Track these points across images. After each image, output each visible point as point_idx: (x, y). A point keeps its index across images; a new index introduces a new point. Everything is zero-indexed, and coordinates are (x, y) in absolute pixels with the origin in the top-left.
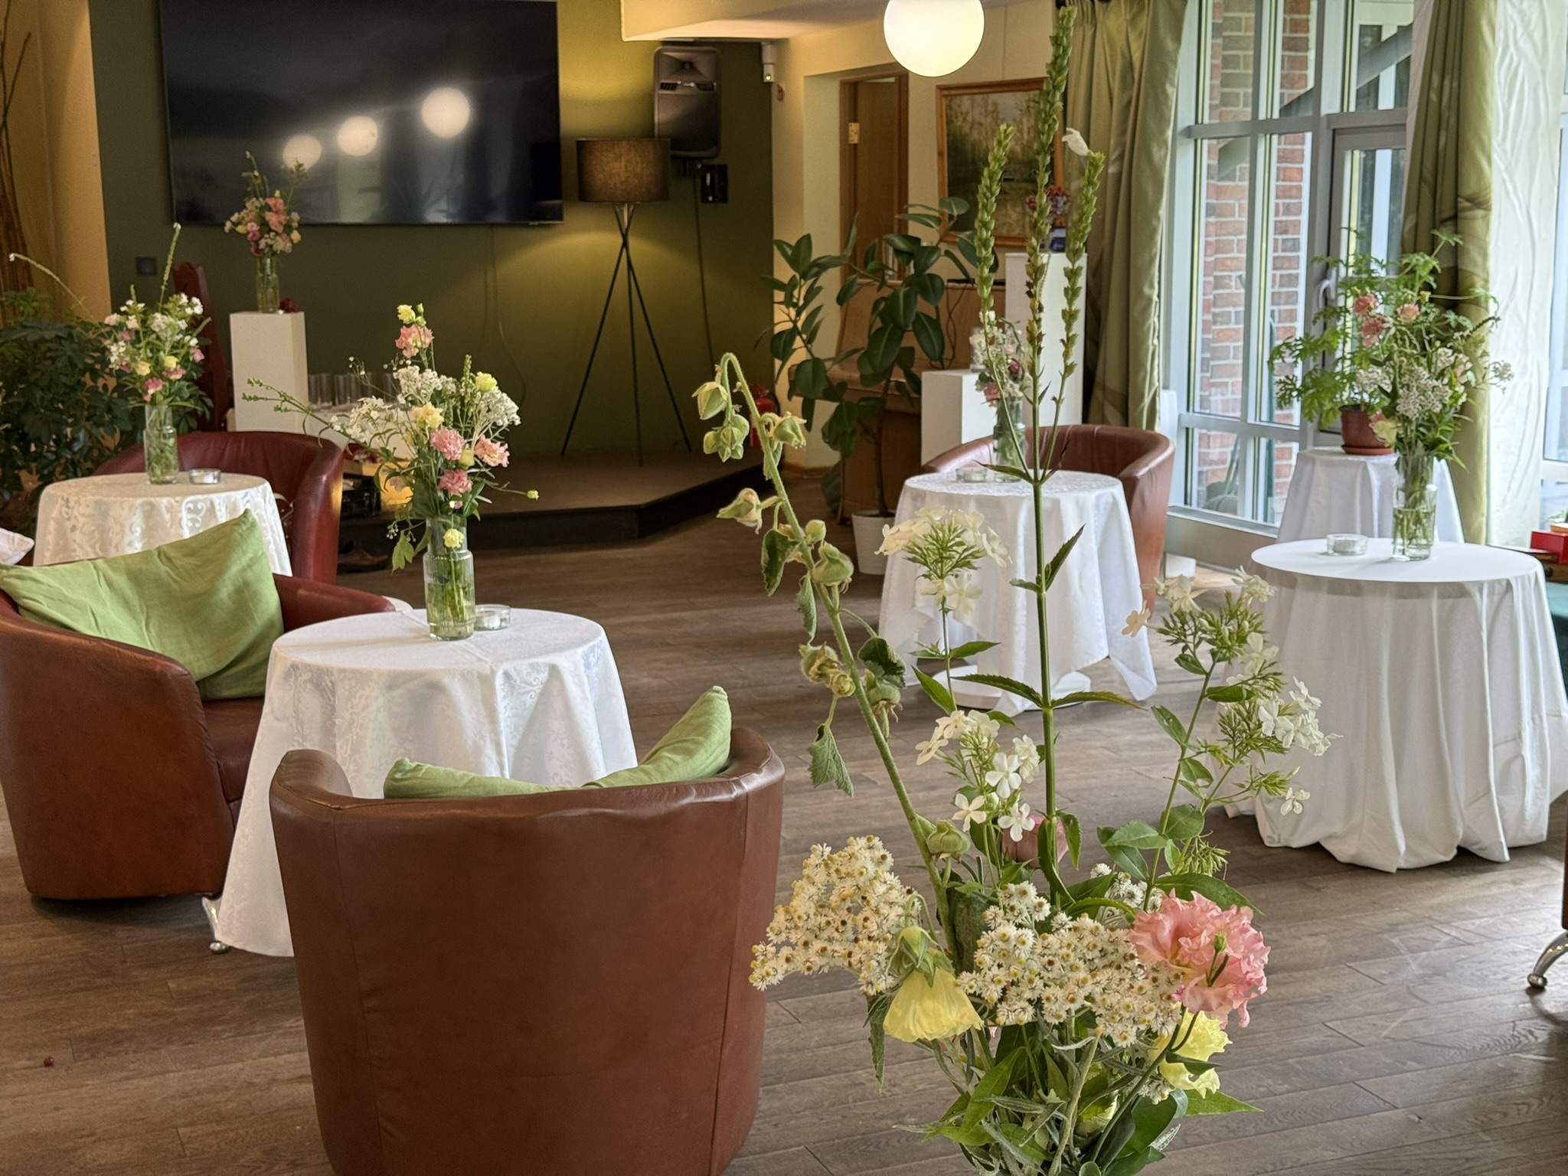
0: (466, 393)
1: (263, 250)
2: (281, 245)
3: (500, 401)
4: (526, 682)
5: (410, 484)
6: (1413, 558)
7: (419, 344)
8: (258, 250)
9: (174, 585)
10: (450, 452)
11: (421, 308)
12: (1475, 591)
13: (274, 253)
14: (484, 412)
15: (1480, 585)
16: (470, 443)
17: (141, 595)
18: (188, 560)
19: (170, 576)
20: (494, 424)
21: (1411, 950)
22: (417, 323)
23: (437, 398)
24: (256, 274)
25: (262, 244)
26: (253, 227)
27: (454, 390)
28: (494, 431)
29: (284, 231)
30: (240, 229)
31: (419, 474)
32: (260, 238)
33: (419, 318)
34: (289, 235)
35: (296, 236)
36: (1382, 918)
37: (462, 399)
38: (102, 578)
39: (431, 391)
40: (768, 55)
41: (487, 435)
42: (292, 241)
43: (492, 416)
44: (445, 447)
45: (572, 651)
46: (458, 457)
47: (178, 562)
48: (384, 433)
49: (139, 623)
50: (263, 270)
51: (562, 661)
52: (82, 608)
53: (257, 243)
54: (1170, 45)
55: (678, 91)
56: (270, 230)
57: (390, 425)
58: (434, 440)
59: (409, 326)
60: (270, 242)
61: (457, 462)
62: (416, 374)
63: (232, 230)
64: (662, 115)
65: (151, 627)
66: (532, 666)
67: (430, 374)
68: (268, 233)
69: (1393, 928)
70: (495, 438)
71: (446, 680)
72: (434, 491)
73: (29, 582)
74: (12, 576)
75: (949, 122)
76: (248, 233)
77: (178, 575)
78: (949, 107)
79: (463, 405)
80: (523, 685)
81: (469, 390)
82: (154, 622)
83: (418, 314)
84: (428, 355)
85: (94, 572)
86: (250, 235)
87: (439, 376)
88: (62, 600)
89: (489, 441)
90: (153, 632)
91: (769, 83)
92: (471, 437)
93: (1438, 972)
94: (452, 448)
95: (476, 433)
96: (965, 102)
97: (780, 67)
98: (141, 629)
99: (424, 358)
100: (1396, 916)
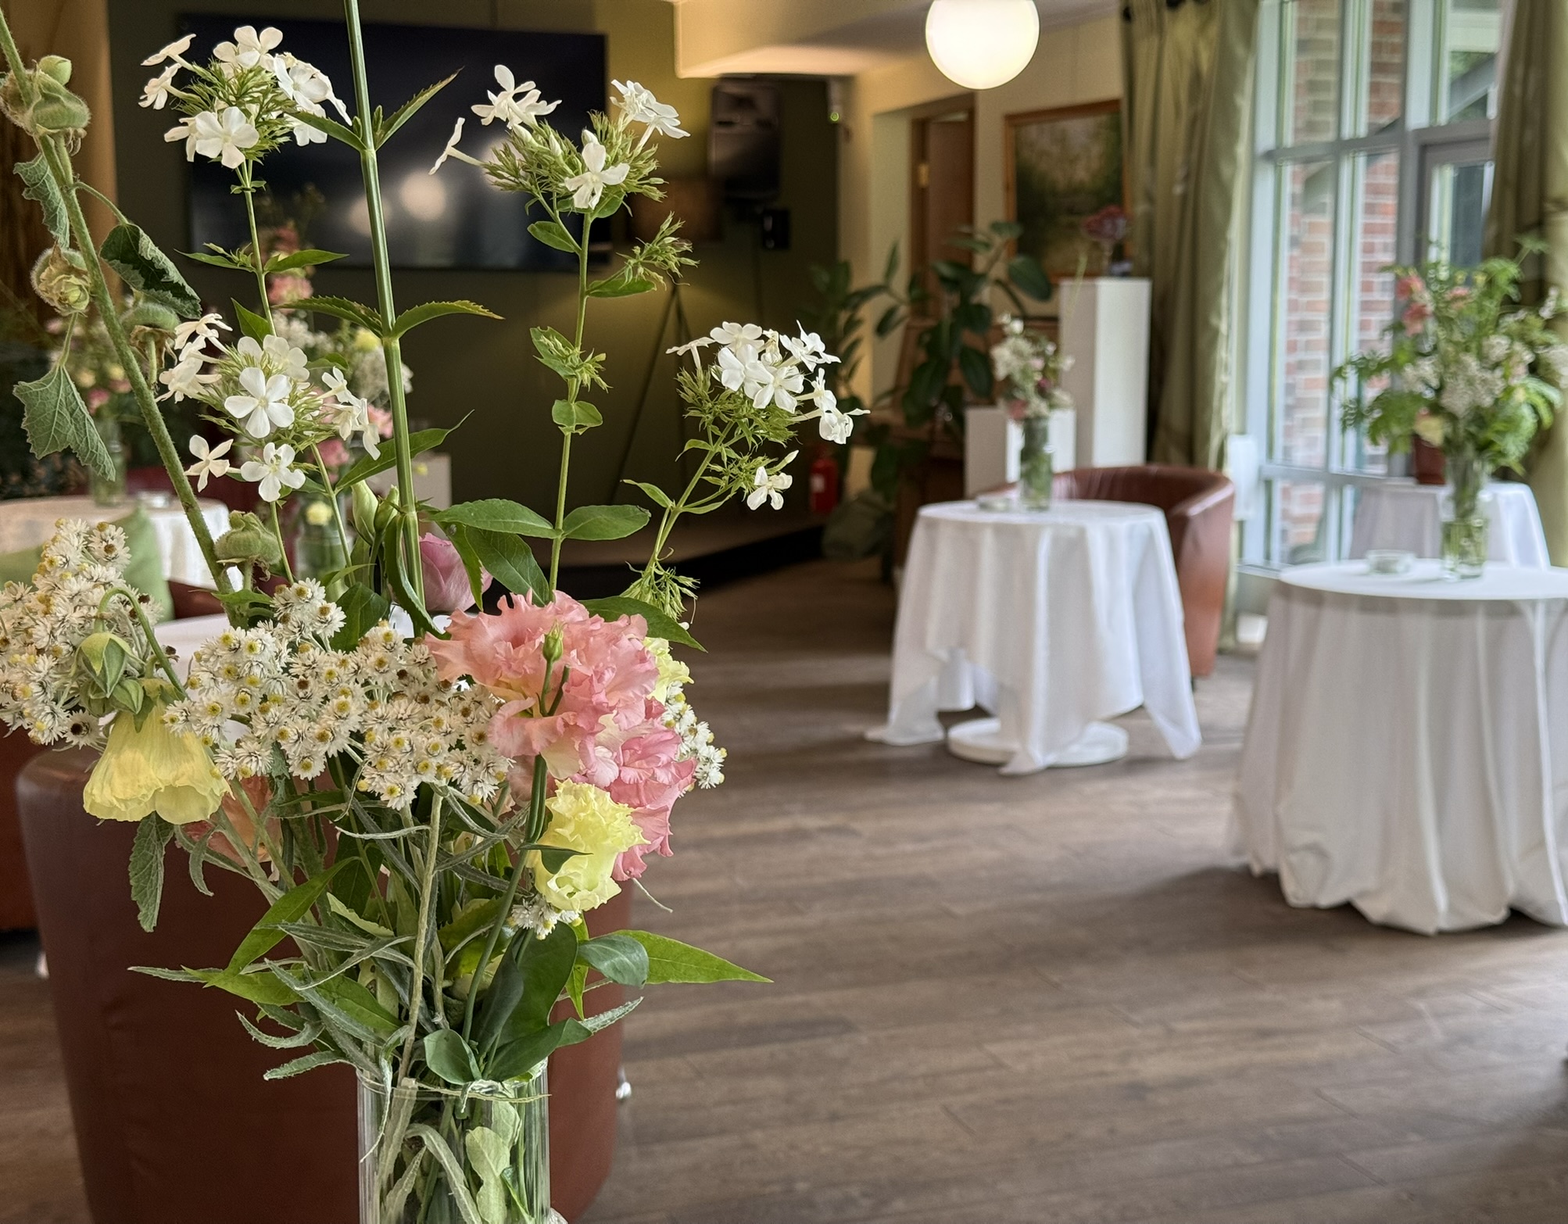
6: (1464, 577)
12: (1528, 611)
15: (1533, 603)
21: (1438, 1016)
36: (1410, 982)
40: (835, 92)
54: (1240, 50)
55: (736, 130)
64: (719, 153)
69: (1420, 993)
75: (1017, 154)
78: (1016, 137)
91: (835, 125)
93: (1465, 1038)
96: (1033, 132)
97: (848, 105)
100: (1425, 979)
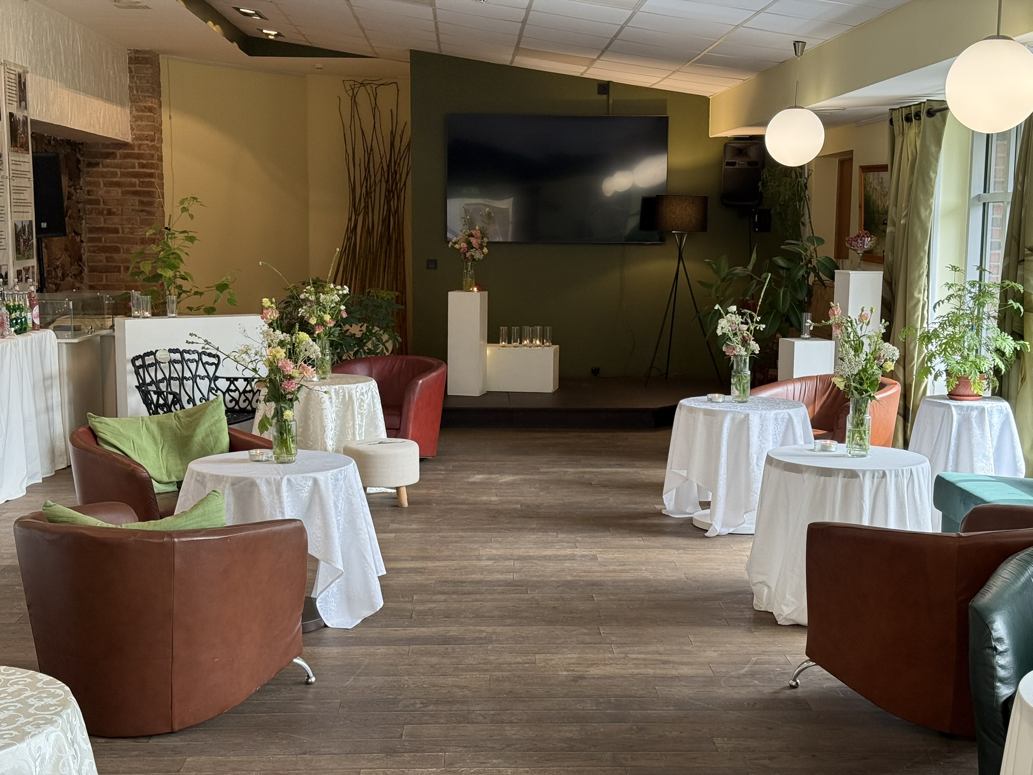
0: (296, 341)
1: (468, 258)
2: (478, 255)
3: (312, 346)
4: (299, 485)
5: (267, 387)
7: (272, 317)
8: (465, 258)
9: (178, 431)
10: (287, 371)
11: (274, 300)
13: (474, 260)
14: (303, 351)
16: (296, 366)
17: (162, 435)
18: (187, 419)
19: (177, 426)
20: (308, 357)
22: (272, 307)
23: (282, 344)
24: (463, 269)
25: (468, 255)
26: (464, 245)
27: (289, 340)
28: (308, 361)
29: (479, 248)
30: (457, 246)
31: (271, 381)
32: (468, 252)
33: (273, 305)
34: (482, 250)
35: (485, 250)
37: (294, 344)
38: (144, 424)
39: (278, 340)
41: (305, 362)
42: (483, 253)
43: (307, 354)
44: (285, 368)
45: (326, 472)
46: (291, 373)
47: (182, 420)
48: (255, 361)
49: (158, 448)
50: (467, 269)
51: (320, 476)
52: (128, 438)
53: (465, 254)
55: (736, 166)
56: (473, 248)
57: (257, 357)
58: (280, 365)
59: (267, 309)
60: (473, 254)
61: (290, 375)
62: (271, 332)
63: (452, 246)
65: (164, 450)
66: (303, 477)
67: (278, 332)
68: (472, 249)
70: (309, 364)
71: (258, 481)
72: (279, 390)
73: (104, 425)
74: (96, 422)
75: (865, 187)
76: (461, 248)
77: (181, 426)
78: (865, 179)
79: (294, 347)
80: (298, 486)
81: (298, 340)
82: (166, 448)
83: (272, 303)
84: (277, 323)
85: (141, 422)
86: (462, 250)
87: (282, 333)
88: (119, 434)
89: (306, 365)
90: (164, 453)
92: (297, 363)
94: (288, 369)
95: (300, 361)
98: (158, 452)
99: (275, 324)
